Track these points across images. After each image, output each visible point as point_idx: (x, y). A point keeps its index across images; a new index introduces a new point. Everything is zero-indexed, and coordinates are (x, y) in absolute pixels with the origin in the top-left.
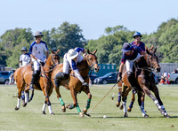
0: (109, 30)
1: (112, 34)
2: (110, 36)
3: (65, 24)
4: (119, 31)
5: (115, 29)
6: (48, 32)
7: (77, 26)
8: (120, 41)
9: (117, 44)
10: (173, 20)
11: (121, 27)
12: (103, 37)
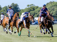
0: (28, 6)
1: (29, 7)
2: (29, 8)
3: (13, 4)
4: (32, 6)
5: (30, 5)
6: (7, 7)
7: (17, 4)
8: (32, 10)
9: (31, 11)
10: (51, 2)
11: (33, 5)
12: (26, 8)
